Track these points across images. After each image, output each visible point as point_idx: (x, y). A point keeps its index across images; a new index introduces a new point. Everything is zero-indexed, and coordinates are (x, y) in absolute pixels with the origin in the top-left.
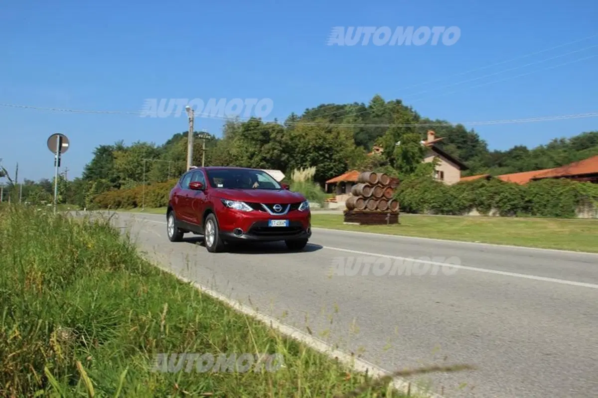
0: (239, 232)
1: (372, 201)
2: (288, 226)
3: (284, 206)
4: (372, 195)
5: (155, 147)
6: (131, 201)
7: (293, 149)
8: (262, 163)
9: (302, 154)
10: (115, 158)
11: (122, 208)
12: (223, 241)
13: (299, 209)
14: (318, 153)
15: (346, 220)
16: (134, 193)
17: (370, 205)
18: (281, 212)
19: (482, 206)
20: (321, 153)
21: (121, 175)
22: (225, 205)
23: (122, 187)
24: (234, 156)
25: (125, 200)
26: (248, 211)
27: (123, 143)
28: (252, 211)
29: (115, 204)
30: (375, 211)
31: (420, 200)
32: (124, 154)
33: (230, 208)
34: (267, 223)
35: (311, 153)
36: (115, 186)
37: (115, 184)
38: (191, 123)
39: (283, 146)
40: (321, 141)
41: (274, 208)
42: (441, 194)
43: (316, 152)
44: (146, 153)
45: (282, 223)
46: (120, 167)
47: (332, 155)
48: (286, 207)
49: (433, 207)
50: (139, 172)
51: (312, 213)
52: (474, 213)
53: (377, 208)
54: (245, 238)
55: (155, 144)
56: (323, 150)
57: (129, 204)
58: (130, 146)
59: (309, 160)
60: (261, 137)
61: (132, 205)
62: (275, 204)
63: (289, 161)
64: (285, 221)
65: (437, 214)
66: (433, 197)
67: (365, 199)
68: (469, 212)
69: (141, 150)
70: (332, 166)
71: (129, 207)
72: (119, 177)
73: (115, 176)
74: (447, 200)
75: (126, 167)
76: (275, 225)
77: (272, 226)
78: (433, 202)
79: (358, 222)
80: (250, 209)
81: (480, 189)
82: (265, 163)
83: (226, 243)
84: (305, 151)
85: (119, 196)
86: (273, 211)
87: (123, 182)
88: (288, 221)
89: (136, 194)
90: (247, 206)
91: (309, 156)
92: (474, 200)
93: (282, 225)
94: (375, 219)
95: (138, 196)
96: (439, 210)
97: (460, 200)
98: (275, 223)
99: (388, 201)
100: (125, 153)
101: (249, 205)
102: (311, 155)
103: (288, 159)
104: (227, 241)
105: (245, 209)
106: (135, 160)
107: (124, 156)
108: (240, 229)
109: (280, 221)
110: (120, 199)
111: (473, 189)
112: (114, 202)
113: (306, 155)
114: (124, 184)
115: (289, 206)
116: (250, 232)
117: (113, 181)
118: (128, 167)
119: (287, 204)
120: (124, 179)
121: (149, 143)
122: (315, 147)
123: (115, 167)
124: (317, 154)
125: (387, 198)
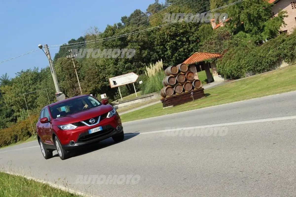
0: (73, 143)
1: (178, 86)
2: (102, 130)
3: (96, 119)
4: (177, 82)
5: (39, 71)
6: (25, 132)
7: (152, 43)
8: (126, 65)
9: (161, 45)
10: (4, 93)
11: (20, 140)
12: (66, 150)
13: (108, 117)
14: (176, 40)
15: (165, 106)
16: (25, 125)
17: (178, 90)
18: (95, 123)
19: (287, 57)
20: (177, 39)
21: (14, 108)
22: (60, 128)
23: (19, 119)
24: (102, 66)
25: (20, 133)
26: (74, 128)
27: (7, 77)
28: (77, 127)
29: (13, 139)
30: (183, 93)
31: (237, 67)
32: (10, 87)
33: (64, 130)
34: (88, 132)
35: (169, 42)
36: (12, 121)
37: (11, 118)
38: (48, 56)
39: (142, 44)
40: (174, 28)
41: (90, 121)
42: (252, 58)
43: (173, 39)
44: (31, 80)
45: (98, 129)
46: (10, 101)
47: (189, 37)
48: (98, 119)
49: (249, 70)
50: (31, 99)
51: (120, 114)
52: (284, 65)
53: (184, 91)
54: (77, 145)
55: (38, 69)
56: (179, 35)
57: (24, 136)
58: (14, 77)
59: (168, 48)
60: (119, 43)
61: (27, 135)
62: (90, 119)
63: (151, 56)
64: (99, 127)
65: (255, 74)
66: (246, 62)
67: (173, 87)
68: (279, 65)
69: (26, 79)
70: (191, 47)
71: (25, 138)
72: (13, 111)
73: (8, 111)
74: (257, 61)
75: (16, 99)
76: (94, 132)
77: (92, 133)
78: (248, 66)
79: (172, 105)
80: (75, 127)
81: (282, 45)
82: (129, 64)
83: (68, 152)
84: (163, 41)
85: (14, 131)
86: (90, 124)
87: (18, 114)
88: (101, 127)
89: (27, 125)
90: (73, 126)
91: (168, 45)
92: (279, 55)
93: (98, 131)
94: (184, 99)
95: (30, 126)
96: (254, 71)
97: (268, 59)
98: (93, 131)
99: (192, 83)
100: (12, 86)
101: (74, 125)
102: (170, 43)
103: (149, 53)
104: (68, 150)
105: (72, 128)
106: (23, 90)
107: (11, 89)
108: (73, 141)
109: (96, 128)
110: (15, 133)
111: (276, 46)
112: (12, 137)
113: (165, 44)
114: (19, 116)
115: (100, 117)
116: (79, 141)
117: (8, 116)
118: (18, 99)
119: (98, 117)
120: (19, 111)
121: (32, 69)
122: (170, 35)
123: (5, 101)
124: (174, 41)
125: (190, 81)
